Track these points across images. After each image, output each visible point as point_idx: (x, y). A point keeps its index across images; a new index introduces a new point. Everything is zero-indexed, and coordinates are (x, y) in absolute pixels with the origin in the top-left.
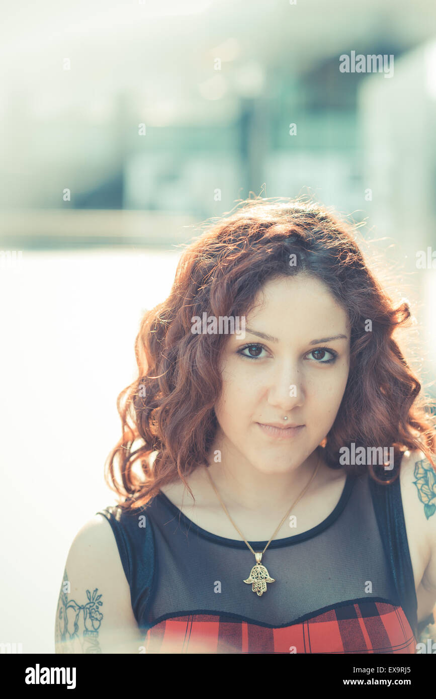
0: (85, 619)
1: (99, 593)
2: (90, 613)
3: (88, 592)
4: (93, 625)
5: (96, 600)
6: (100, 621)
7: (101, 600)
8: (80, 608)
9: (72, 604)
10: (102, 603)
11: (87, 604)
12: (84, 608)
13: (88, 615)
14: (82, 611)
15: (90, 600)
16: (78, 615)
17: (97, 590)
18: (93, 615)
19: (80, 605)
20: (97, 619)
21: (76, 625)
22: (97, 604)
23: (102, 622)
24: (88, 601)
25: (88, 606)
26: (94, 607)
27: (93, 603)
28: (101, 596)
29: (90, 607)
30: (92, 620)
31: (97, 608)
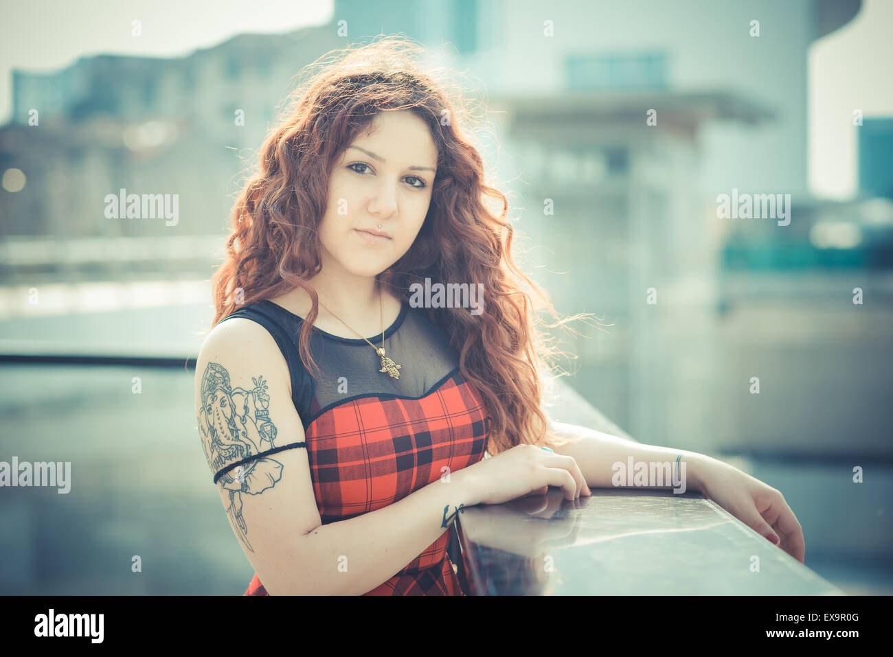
0: (254, 402)
1: (263, 379)
2: (258, 396)
3: (254, 380)
5: (262, 384)
6: (268, 401)
7: (267, 384)
8: (248, 393)
9: (239, 390)
10: (267, 387)
12: (252, 393)
13: (257, 398)
14: (250, 395)
15: (256, 385)
16: (247, 399)
17: (261, 376)
18: (261, 397)
19: (248, 390)
20: (265, 400)
21: (246, 408)
22: (263, 388)
23: (270, 401)
24: (255, 387)
25: (256, 390)
26: (262, 391)
27: (259, 387)
28: (265, 381)
29: (258, 391)
30: (261, 401)
31: (264, 391)
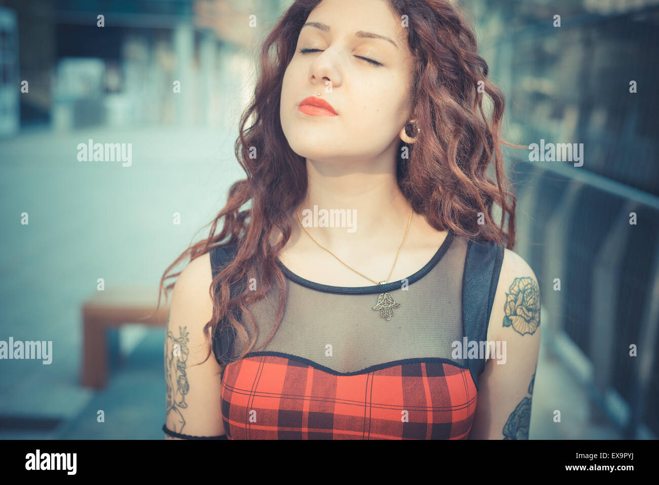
2: (181, 347)
3: (180, 328)
4: (183, 358)
5: (186, 336)
6: (187, 355)
8: (175, 340)
9: (170, 335)
10: (188, 340)
11: (180, 338)
12: (177, 341)
15: (181, 334)
16: (173, 346)
17: (186, 327)
18: (183, 349)
19: (175, 338)
20: (185, 353)
22: (185, 340)
23: (188, 356)
24: (180, 336)
25: (180, 340)
26: (184, 342)
27: (183, 338)
28: (188, 333)
29: (182, 341)
30: (182, 353)
31: (186, 343)
